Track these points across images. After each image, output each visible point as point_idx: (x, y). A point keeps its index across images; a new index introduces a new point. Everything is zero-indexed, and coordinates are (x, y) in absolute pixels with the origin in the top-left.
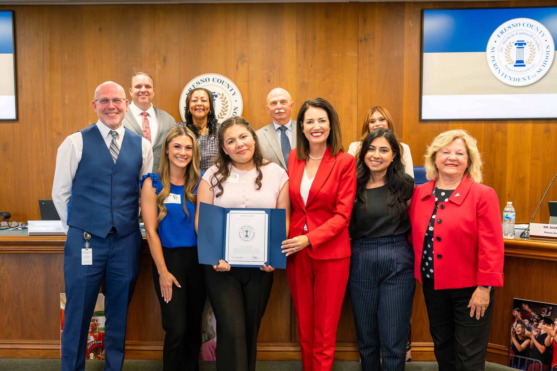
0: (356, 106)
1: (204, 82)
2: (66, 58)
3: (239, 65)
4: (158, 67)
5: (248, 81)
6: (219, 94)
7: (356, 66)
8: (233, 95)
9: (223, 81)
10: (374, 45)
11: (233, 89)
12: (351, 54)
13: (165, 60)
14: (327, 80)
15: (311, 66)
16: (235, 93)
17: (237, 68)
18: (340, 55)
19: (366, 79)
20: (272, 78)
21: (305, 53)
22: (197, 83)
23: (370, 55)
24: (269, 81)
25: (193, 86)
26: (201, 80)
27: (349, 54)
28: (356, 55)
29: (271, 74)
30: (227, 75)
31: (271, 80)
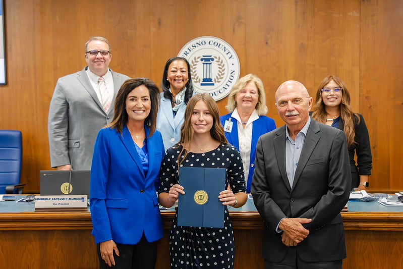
0: (359, 68)
2: (58, 21)
3: (236, 27)
4: (153, 29)
5: (245, 44)
7: (358, 26)
10: (377, 4)
12: (353, 14)
13: (160, 23)
14: (328, 42)
15: (311, 27)
17: (234, 30)
18: (341, 16)
19: (368, 40)
20: (270, 40)
21: (304, 14)
23: (373, 15)
24: (267, 43)
27: (350, 14)
28: (358, 15)
29: (269, 36)
30: (223, 38)
31: (269, 42)
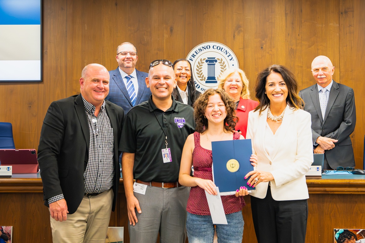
1: (205, 49)
2: (86, 28)
3: (236, 34)
4: (166, 36)
5: (244, 48)
6: (219, 59)
7: (338, 34)
8: (230, 60)
9: (222, 48)
10: (353, 17)
11: (230, 55)
12: (333, 25)
13: (171, 30)
14: (313, 47)
16: (232, 58)
17: (234, 36)
18: (324, 26)
19: (346, 46)
20: (264, 45)
21: (293, 24)
22: (199, 50)
23: (350, 26)
24: (262, 48)
25: (195, 52)
26: (203, 47)
27: (331, 24)
28: (337, 25)
29: (263, 42)
30: (225, 43)
31: (264, 47)
